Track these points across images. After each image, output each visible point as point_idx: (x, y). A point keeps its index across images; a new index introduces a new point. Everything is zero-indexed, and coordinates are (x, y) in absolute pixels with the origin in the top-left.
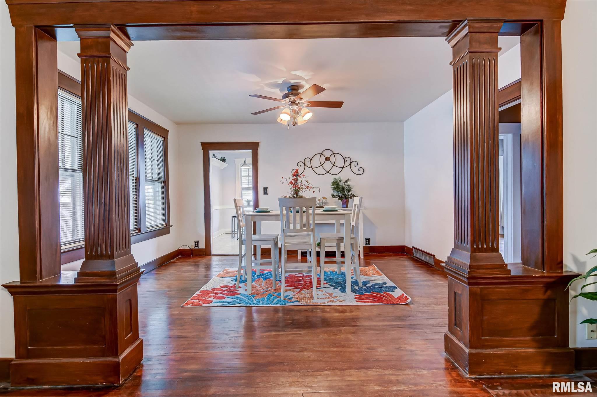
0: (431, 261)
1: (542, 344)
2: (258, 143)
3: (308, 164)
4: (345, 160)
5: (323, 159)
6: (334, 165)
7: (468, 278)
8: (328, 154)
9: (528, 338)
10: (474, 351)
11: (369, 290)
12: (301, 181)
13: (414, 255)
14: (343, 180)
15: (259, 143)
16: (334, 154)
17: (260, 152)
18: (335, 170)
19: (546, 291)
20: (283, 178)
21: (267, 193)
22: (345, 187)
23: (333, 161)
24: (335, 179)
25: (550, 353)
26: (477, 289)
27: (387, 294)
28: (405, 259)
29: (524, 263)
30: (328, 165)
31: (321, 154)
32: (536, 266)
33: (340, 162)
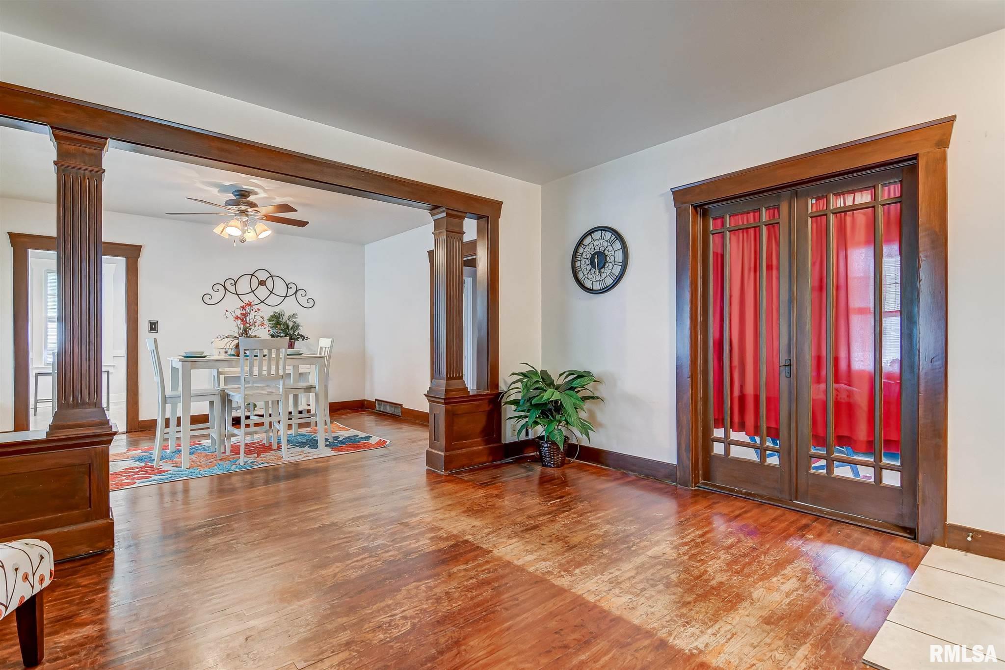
0: (398, 412)
1: (487, 442)
2: (139, 248)
3: (232, 289)
4: (289, 287)
5: (255, 283)
6: (271, 292)
7: (444, 399)
8: (262, 276)
9: (479, 439)
10: (448, 454)
11: (341, 442)
12: (255, 316)
13: (377, 408)
14: (287, 314)
15: (141, 247)
16: (272, 276)
17: (143, 262)
18: (273, 300)
19: (489, 405)
20: (227, 311)
21: (156, 330)
22: (291, 324)
23: (270, 287)
24: (276, 312)
25: (491, 448)
26: (450, 407)
27: (364, 443)
28: (366, 414)
29: (477, 389)
30: (262, 292)
31: (252, 275)
32: (484, 390)
33: (280, 289)
